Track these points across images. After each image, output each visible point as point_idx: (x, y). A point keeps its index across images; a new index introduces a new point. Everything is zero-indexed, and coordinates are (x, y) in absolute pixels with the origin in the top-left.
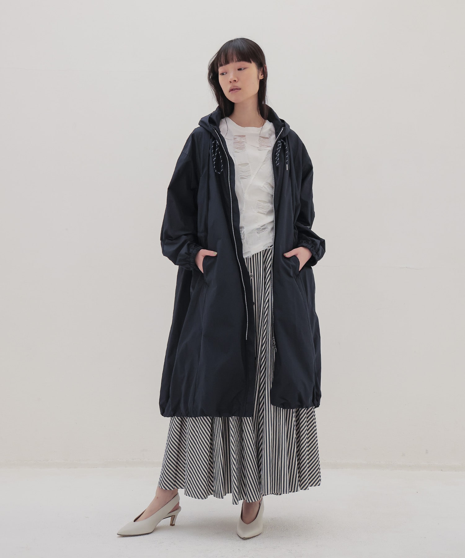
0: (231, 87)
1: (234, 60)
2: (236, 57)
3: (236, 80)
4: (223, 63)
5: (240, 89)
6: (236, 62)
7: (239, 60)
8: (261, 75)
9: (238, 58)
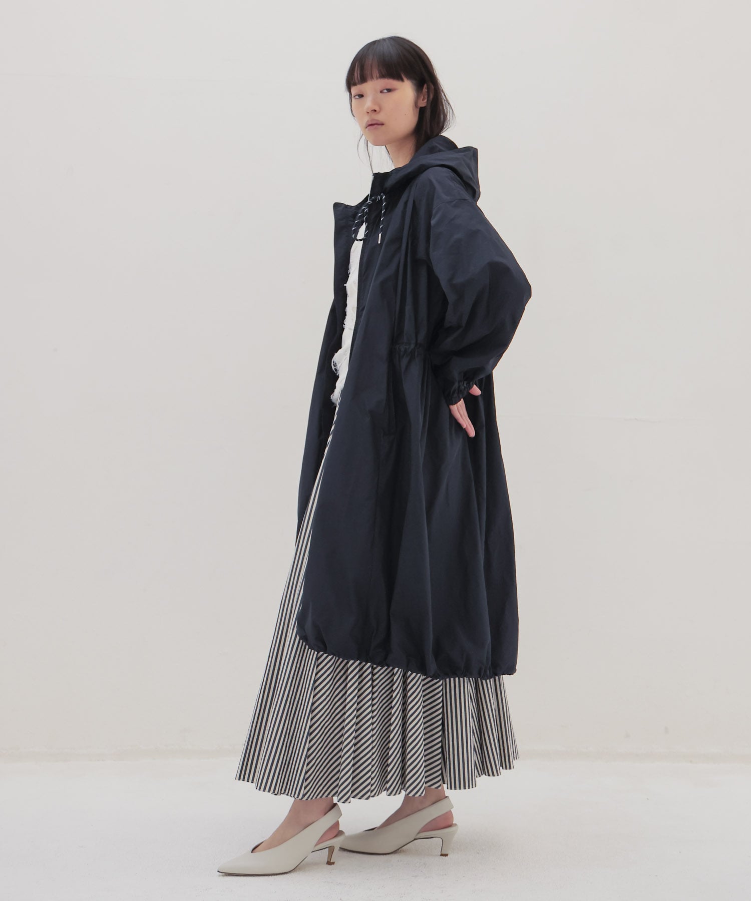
0: (368, 121)
1: (374, 75)
2: (377, 72)
3: (377, 108)
4: (357, 81)
5: (383, 124)
6: (377, 78)
7: (382, 76)
8: (423, 100)
9: (380, 72)
